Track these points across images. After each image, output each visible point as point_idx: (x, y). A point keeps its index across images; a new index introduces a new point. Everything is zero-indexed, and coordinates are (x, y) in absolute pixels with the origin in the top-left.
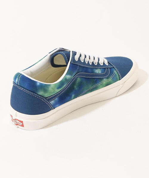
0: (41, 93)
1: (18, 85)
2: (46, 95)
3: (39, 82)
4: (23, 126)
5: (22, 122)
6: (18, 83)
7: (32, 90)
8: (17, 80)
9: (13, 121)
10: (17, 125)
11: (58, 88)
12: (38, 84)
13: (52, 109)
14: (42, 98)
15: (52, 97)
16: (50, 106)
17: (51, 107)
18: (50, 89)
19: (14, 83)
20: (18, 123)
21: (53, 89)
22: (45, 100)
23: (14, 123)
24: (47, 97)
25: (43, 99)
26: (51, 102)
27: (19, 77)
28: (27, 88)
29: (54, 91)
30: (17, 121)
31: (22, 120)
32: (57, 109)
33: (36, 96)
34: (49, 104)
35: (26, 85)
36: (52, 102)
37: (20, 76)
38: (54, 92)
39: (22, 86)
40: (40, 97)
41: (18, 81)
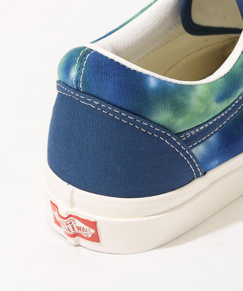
0: (162, 116)
1: (78, 90)
2: (181, 124)
3: (154, 77)
4: (95, 238)
5: (93, 225)
6: (77, 82)
7: (129, 108)
8: (73, 73)
9: (58, 224)
10: (74, 235)
11: (220, 99)
12: (152, 83)
13: (198, 176)
14: (165, 136)
15: (197, 130)
16: (193, 165)
17: (195, 168)
18: (194, 102)
19: (62, 85)
20: (79, 228)
21: (202, 100)
22: (174, 143)
23: (62, 230)
24: (181, 133)
25: (169, 139)
26: (194, 151)
27: (81, 61)
28: (112, 100)
29: (207, 110)
30: (77, 221)
31: (92, 218)
32: (212, 175)
33: (144, 127)
34: (187, 156)
35: (109, 90)
36: (199, 150)
37: (85, 56)
38: (206, 112)
39: (95, 93)
40: (157, 133)
41: (78, 76)
